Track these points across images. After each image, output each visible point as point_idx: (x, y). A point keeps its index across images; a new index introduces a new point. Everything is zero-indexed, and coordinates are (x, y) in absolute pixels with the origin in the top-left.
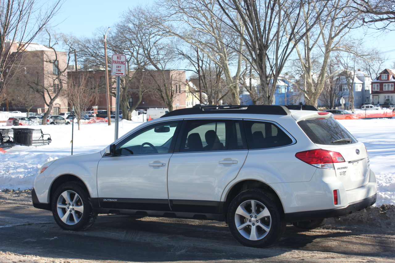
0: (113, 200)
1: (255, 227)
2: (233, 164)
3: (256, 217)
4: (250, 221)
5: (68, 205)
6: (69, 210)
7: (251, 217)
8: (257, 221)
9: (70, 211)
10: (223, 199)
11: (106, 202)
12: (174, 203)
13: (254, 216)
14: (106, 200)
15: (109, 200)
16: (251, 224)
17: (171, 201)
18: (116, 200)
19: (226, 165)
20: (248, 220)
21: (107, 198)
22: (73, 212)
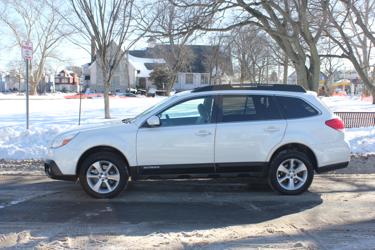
0: (154, 167)
1: (293, 179)
2: (277, 131)
3: (294, 172)
4: (289, 175)
5: (99, 175)
6: (101, 179)
7: (290, 172)
8: (295, 175)
9: (103, 180)
10: (268, 160)
11: (146, 169)
12: (220, 166)
13: (292, 171)
14: (146, 167)
15: (150, 167)
16: (289, 177)
17: (217, 164)
18: (158, 167)
19: (269, 132)
20: (287, 175)
21: (147, 166)
22: (106, 181)
